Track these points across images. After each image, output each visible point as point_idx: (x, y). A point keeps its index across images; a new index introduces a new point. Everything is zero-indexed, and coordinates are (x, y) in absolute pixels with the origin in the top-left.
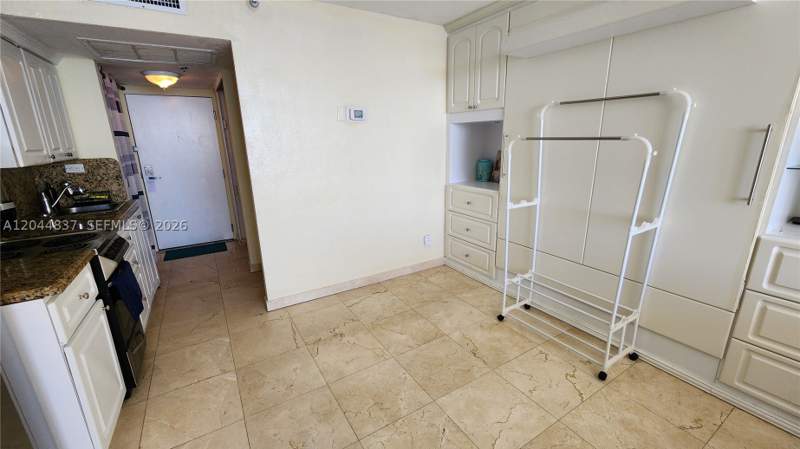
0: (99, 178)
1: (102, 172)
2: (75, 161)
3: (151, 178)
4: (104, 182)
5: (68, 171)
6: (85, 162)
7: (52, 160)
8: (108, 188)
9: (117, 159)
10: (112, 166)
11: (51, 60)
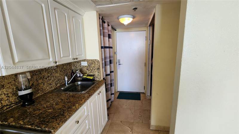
0: (92, 69)
1: (93, 65)
2: (84, 60)
3: (119, 64)
4: (93, 70)
5: (82, 65)
6: (88, 61)
7: (55, 65)
8: (94, 73)
9: (99, 60)
10: (97, 63)
11: (80, 13)
